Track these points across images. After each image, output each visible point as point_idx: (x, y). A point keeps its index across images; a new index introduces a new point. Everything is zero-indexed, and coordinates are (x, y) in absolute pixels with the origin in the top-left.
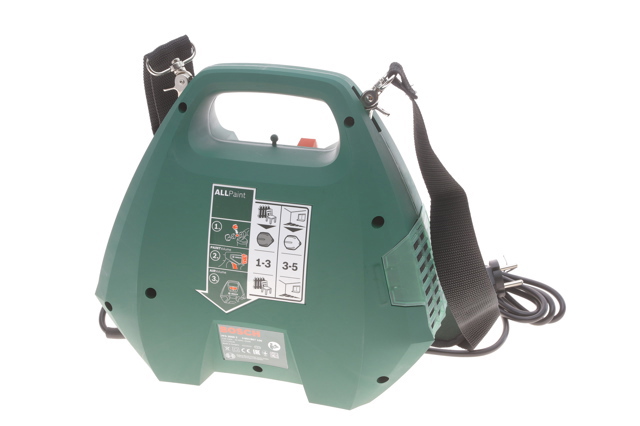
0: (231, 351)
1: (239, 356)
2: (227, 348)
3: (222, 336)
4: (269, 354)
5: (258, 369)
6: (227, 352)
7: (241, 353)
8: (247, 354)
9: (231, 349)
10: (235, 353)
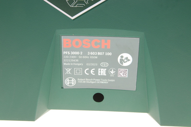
0: (72, 75)
1: (81, 81)
2: (68, 71)
3: (64, 53)
4: (116, 73)
5: (99, 97)
6: (68, 76)
7: (84, 76)
8: (90, 76)
9: (72, 71)
10: (76, 78)
